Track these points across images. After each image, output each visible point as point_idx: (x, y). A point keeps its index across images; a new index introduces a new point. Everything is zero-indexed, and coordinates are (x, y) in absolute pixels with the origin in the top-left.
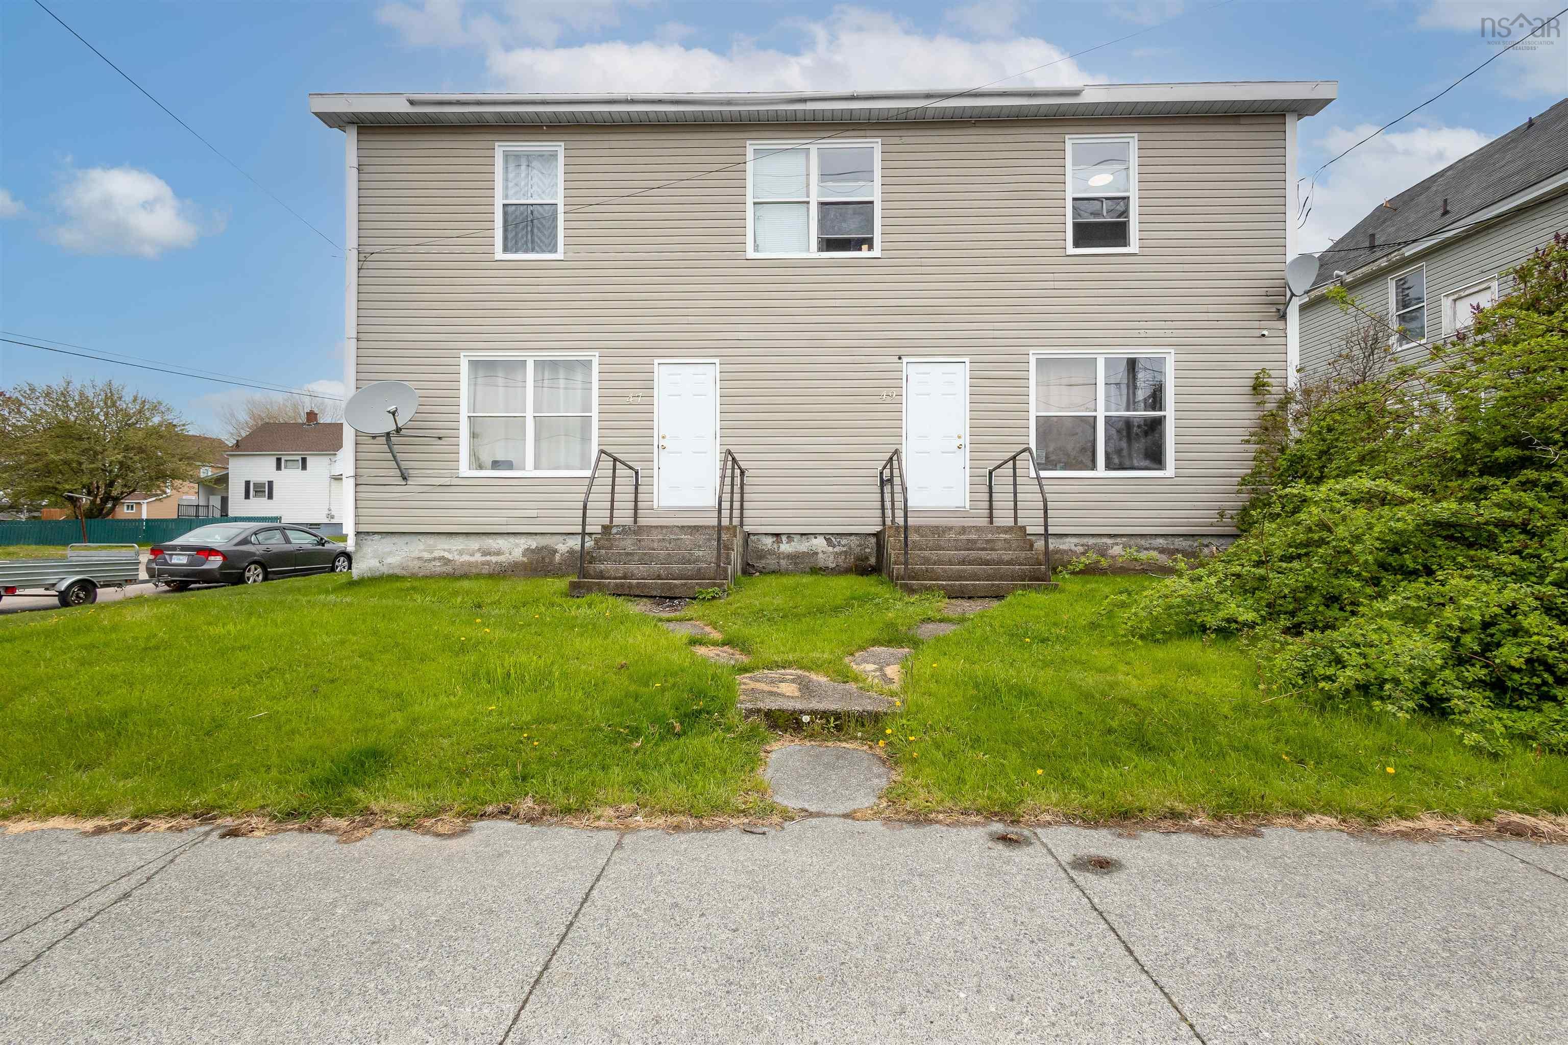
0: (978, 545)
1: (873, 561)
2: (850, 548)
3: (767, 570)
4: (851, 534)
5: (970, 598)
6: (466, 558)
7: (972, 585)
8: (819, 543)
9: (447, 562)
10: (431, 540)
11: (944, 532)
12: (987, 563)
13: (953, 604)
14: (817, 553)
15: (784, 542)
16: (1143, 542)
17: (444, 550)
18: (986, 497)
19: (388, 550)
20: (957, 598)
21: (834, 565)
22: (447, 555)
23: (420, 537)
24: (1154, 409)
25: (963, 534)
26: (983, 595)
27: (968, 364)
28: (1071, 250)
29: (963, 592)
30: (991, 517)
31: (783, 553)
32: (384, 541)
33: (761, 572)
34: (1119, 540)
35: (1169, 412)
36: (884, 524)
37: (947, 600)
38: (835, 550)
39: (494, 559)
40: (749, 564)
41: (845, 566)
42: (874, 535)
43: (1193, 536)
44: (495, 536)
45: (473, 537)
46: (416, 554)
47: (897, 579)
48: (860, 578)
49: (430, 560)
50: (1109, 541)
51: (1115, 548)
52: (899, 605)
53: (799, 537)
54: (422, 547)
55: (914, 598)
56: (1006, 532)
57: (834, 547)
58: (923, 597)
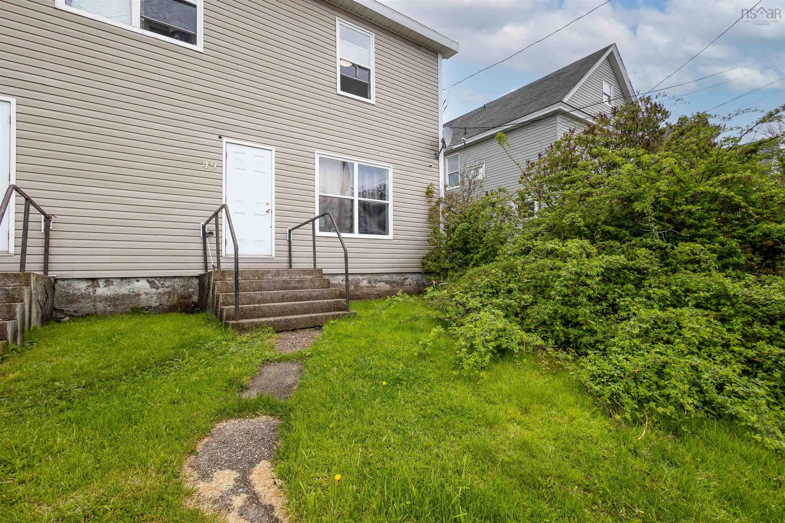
0: (292, 285)
1: (195, 298)
2: (174, 289)
3: (80, 314)
4: (175, 277)
5: (293, 330)
7: (295, 319)
8: (143, 286)
11: (263, 274)
12: (301, 299)
13: (281, 339)
14: (139, 295)
15: (101, 286)
16: (377, 277)
18: (287, 248)
20: (283, 331)
21: (157, 304)
24: (381, 199)
25: (278, 276)
26: (303, 326)
27: (274, 151)
28: (340, 92)
29: (288, 326)
30: (290, 262)
31: (100, 296)
33: (71, 316)
34: (365, 277)
35: (390, 201)
36: (206, 268)
37: (276, 335)
38: (159, 291)
40: (56, 309)
41: (169, 304)
42: (197, 277)
43: (401, 273)
47: (228, 318)
48: (186, 317)
50: (360, 277)
51: (364, 281)
52: (233, 347)
53: (119, 280)
55: (245, 337)
56: (309, 274)
57: (157, 288)
58: (255, 335)
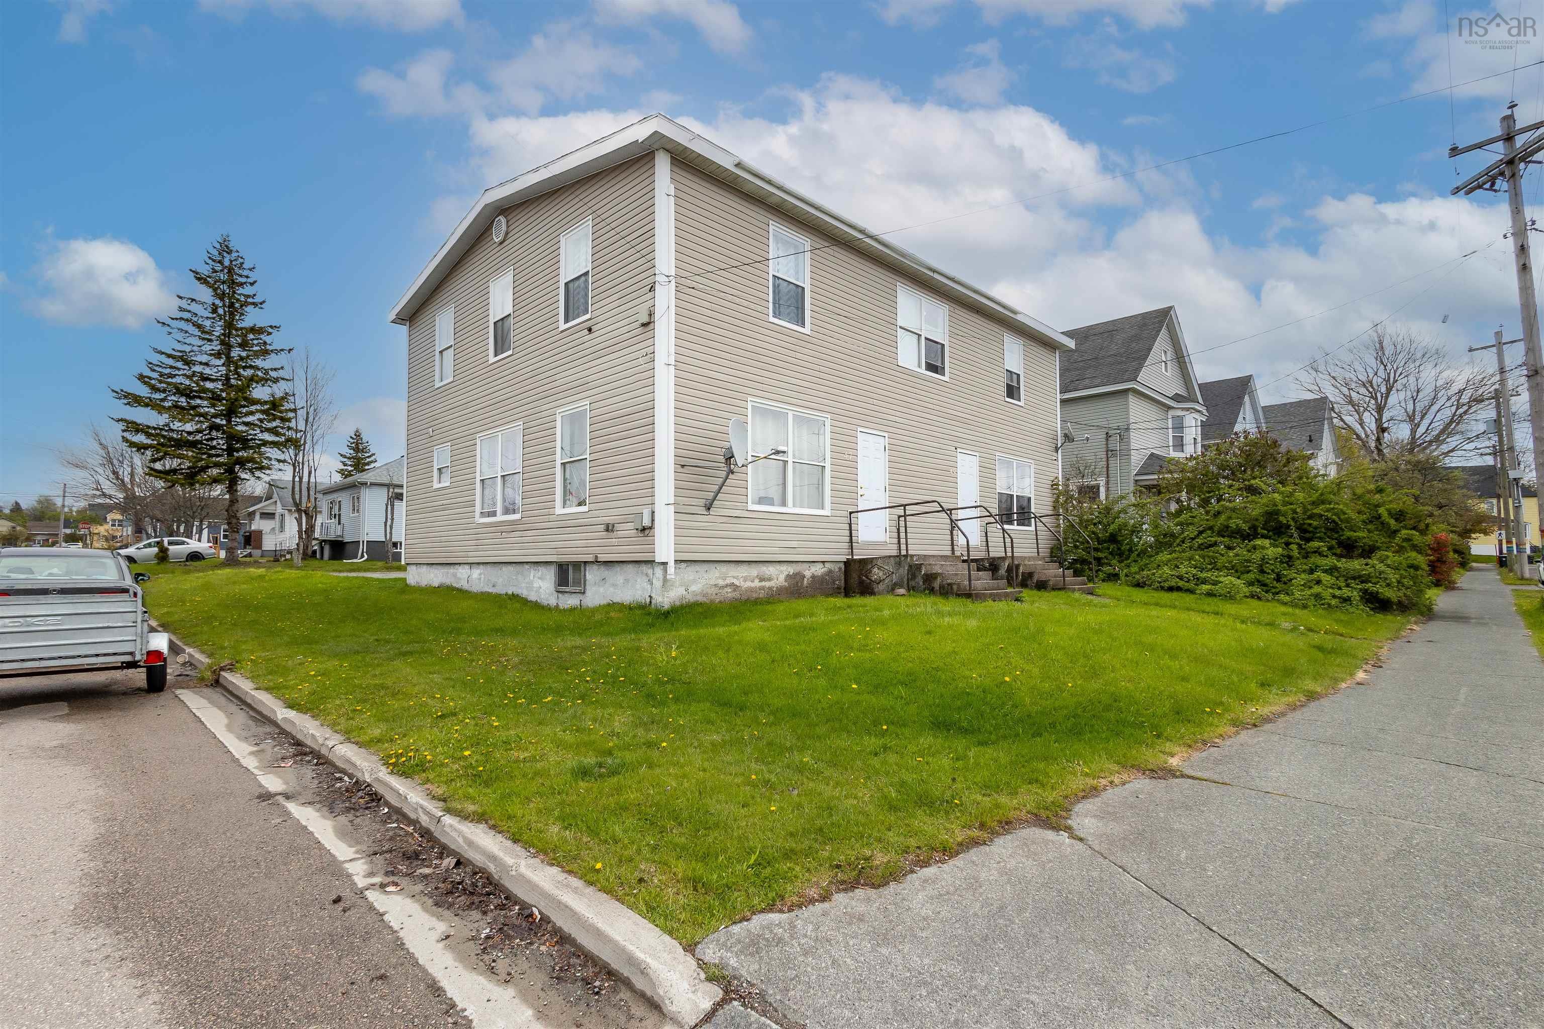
6: (749, 584)
9: (734, 587)
10: (723, 568)
17: (734, 577)
19: (691, 578)
22: (737, 582)
23: (716, 565)
27: (978, 457)
32: (689, 569)
35: (1032, 495)
39: (767, 584)
44: (767, 564)
45: (753, 565)
46: (712, 582)
49: (723, 587)
54: (717, 575)
